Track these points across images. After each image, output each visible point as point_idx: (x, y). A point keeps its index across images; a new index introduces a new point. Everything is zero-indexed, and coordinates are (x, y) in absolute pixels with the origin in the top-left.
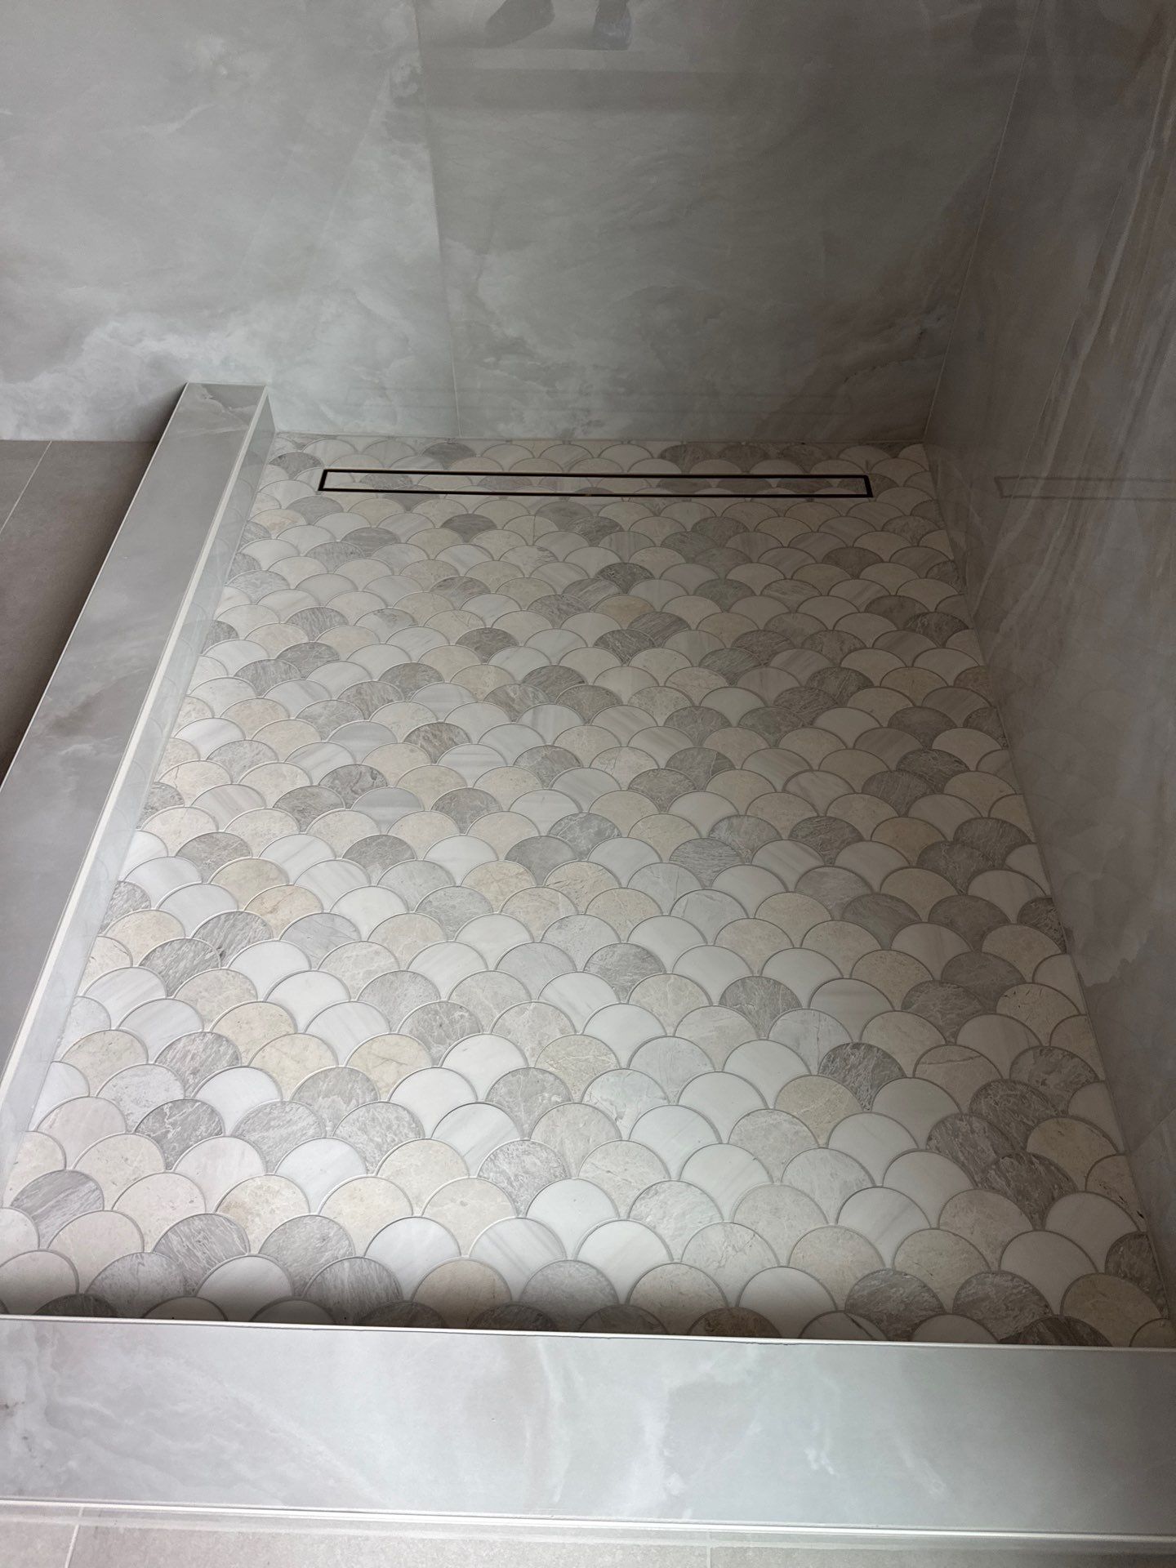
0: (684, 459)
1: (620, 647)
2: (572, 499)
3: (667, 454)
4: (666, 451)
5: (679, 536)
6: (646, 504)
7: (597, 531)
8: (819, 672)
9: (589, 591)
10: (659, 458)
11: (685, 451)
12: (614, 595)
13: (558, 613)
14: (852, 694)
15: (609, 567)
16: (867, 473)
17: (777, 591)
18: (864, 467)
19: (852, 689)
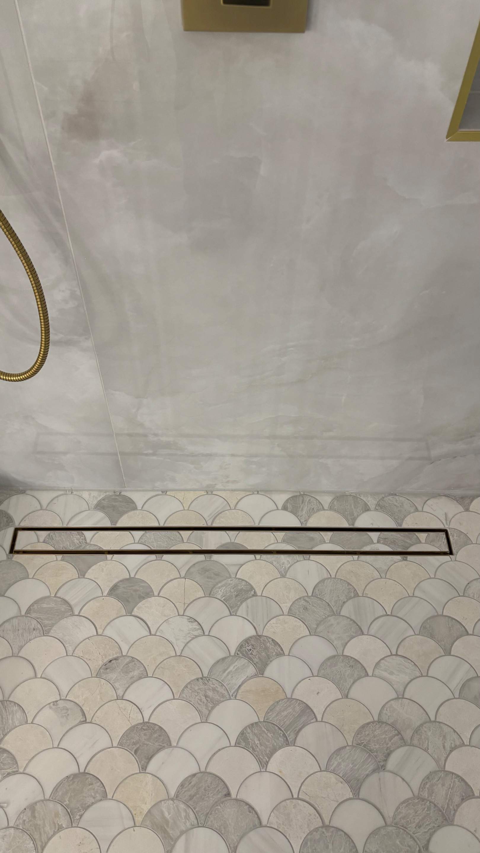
0: (302, 510)
1: (259, 745)
2: (215, 557)
3: (289, 505)
4: (287, 501)
5: (302, 602)
6: (275, 563)
7: (236, 596)
8: (428, 778)
9: (231, 671)
10: (282, 509)
11: (303, 502)
12: (252, 677)
13: (205, 701)
14: (458, 806)
15: (247, 641)
16: (446, 527)
17: (386, 671)
18: (443, 518)
19: (457, 799)
